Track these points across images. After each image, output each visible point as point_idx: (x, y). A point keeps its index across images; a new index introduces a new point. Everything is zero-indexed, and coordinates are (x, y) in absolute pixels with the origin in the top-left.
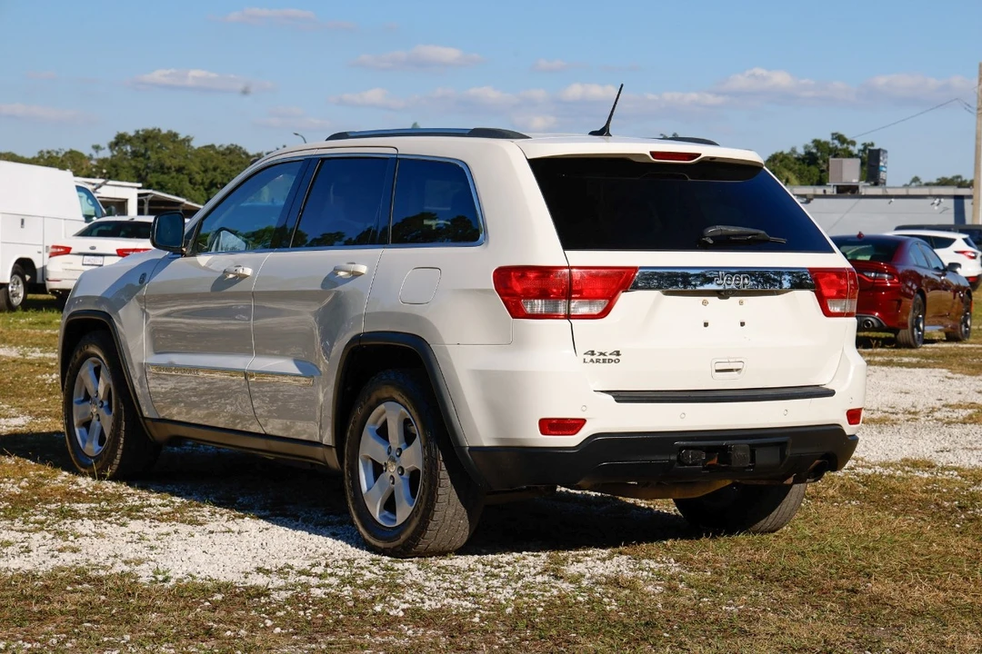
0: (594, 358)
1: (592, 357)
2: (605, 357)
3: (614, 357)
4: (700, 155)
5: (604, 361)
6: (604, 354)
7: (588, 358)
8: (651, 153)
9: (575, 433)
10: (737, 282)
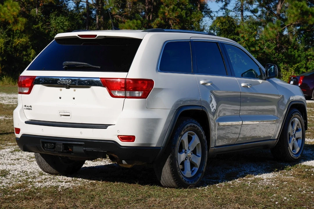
2: (28, 108)
3: (30, 108)
4: (97, 35)
7: (25, 107)
8: (78, 35)
9: (19, 133)
10: (66, 82)
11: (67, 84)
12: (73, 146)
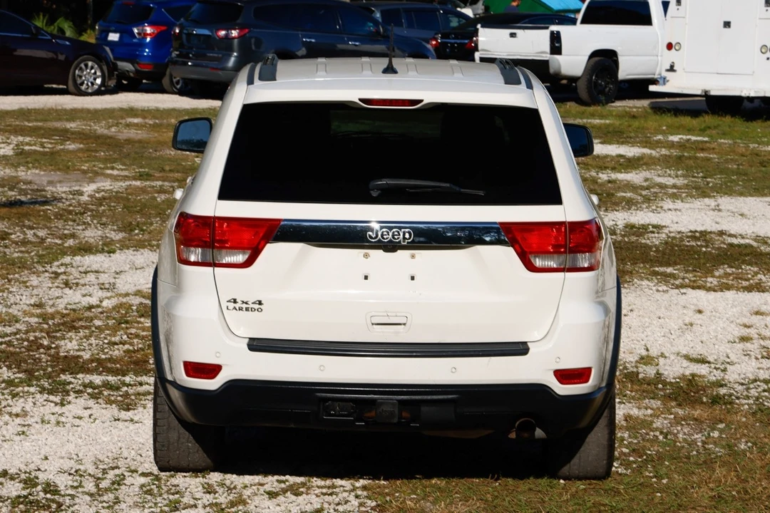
0: (237, 306)
1: (235, 305)
2: (247, 306)
3: (257, 306)
4: (422, 101)
5: (247, 309)
6: (246, 303)
7: (231, 305)
8: (360, 100)
9: (213, 377)
10: (396, 237)
11: (400, 242)
12: (420, 407)
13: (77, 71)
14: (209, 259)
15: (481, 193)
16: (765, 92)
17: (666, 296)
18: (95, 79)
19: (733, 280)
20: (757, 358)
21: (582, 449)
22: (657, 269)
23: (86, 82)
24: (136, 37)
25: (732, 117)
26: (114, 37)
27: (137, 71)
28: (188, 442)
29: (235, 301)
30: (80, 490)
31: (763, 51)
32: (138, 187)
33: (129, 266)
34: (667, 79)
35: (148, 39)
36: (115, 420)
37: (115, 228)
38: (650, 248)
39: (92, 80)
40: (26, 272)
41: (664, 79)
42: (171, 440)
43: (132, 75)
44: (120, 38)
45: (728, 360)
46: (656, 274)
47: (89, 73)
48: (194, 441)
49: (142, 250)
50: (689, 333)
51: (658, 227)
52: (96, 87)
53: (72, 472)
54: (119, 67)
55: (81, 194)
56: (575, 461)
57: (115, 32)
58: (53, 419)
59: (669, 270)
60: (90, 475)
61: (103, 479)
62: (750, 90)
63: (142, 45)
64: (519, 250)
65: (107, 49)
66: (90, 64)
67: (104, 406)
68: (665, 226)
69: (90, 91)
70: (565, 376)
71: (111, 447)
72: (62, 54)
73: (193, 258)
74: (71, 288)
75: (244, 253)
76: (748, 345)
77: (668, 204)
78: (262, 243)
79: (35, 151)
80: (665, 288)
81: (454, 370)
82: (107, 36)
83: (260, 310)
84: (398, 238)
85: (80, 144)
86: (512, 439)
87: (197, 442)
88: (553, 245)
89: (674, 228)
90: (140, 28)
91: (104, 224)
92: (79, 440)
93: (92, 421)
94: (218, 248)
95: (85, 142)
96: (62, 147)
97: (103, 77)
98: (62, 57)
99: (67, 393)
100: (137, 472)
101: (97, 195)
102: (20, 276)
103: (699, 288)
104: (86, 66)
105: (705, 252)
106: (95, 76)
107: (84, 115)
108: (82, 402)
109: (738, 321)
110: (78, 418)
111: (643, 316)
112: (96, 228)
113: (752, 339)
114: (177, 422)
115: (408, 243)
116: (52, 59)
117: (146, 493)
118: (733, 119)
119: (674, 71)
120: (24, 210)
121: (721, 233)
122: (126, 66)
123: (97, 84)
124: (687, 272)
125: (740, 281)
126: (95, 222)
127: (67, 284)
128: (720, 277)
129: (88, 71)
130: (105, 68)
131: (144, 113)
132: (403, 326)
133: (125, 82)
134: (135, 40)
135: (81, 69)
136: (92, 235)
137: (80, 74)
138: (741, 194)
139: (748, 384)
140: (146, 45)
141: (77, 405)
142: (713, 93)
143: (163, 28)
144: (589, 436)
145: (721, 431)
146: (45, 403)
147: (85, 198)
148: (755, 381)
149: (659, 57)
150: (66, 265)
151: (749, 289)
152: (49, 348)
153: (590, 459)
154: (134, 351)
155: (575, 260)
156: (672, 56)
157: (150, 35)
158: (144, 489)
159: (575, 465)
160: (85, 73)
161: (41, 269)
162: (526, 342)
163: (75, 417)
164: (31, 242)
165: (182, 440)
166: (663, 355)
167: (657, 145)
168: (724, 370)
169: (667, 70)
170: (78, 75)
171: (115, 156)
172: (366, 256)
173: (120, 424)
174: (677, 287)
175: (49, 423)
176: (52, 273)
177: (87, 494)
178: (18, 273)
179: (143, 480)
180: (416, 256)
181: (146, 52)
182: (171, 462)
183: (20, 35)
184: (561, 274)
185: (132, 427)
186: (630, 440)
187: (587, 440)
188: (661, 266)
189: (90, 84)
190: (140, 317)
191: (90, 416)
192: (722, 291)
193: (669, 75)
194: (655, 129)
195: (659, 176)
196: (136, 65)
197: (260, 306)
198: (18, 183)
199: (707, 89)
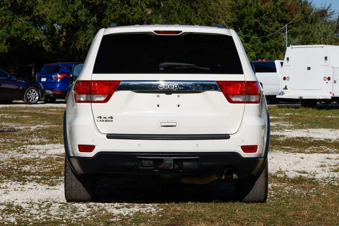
0: (102, 119)
1: (101, 119)
2: (106, 119)
3: (110, 119)
5: (106, 121)
6: (106, 118)
7: (99, 119)
8: (154, 31)
9: (91, 151)
10: (171, 87)
11: (173, 89)
12: (182, 162)
13: (28, 94)
14: (89, 99)
15: (208, 69)
16: (326, 97)
17: (287, 155)
18: (36, 97)
19: (316, 150)
20: (328, 172)
21: (254, 187)
22: (283, 147)
23: (31, 98)
24: (53, 79)
25: (312, 108)
26: (44, 80)
27: (54, 93)
28: (80, 186)
29: (101, 117)
30: (32, 208)
31: (325, 79)
32: (56, 127)
33: (52, 148)
34: (284, 92)
35: (59, 80)
36: (47, 189)
37: (45, 138)
38: (280, 141)
39: (34, 97)
40: (6, 149)
41: (283, 92)
42: (73, 186)
43: (51, 96)
44: (47, 80)
45: (315, 172)
46: (283, 149)
47: (33, 94)
48: (82, 186)
49: (57, 144)
50: (298, 164)
51: (283, 136)
52: (36, 100)
53: (29, 202)
54: (46, 93)
55: (30, 129)
56: (251, 193)
57: (44, 77)
58: (19, 189)
59: (288, 147)
60: (36, 203)
61: (42, 205)
62: (320, 96)
63: (56, 82)
64: (225, 93)
65: (41, 84)
66: (33, 90)
67: (42, 185)
68: (286, 136)
69: (33, 102)
70: (246, 149)
71: (46, 196)
72: (21, 86)
73: (82, 99)
74: (26, 154)
75: (104, 96)
76: (324, 168)
77: (286, 130)
78: (113, 91)
79: (9, 118)
80: (287, 152)
81: (197, 145)
82: (41, 79)
83: (112, 121)
84: (172, 88)
85: (29, 116)
86: (223, 179)
87: (84, 186)
88: (239, 91)
89: (290, 136)
90: (55, 75)
91: (40, 137)
92: (31, 195)
93: (37, 189)
94: (93, 94)
95: (31, 115)
96: (21, 117)
97: (39, 96)
98: (21, 88)
99: (26, 181)
100: (57, 202)
101: (37, 129)
102: (4, 151)
103: (302, 152)
104: (32, 91)
105: (304, 143)
106: (35, 96)
107: (31, 109)
108: (32, 184)
109: (319, 161)
110: (30, 189)
111: (278, 160)
112: (37, 138)
113: (326, 166)
114: (75, 177)
115: (176, 90)
116: (17, 89)
117: (62, 208)
118: (313, 109)
119: (287, 89)
120: (5, 133)
121: (310, 138)
122: (49, 92)
123: (36, 99)
124: (296, 148)
125: (319, 151)
126: (36, 137)
127: (24, 153)
128: (310, 149)
129: (33, 93)
130: (40, 92)
131: (57, 108)
132: (175, 127)
133: (49, 100)
134: (53, 81)
135: (29, 93)
136: (35, 140)
137: (29, 95)
138: (318, 128)
139: (324, 179)
140: (57, 83)
141: (29, 185)
142: (304, 98)
143: (66, 75)
144: (257, 181)
145: (314, 190)
146: (16, 184)
147: (32, 130)
148: (328, 178)
149: (280, 86)
150: (24, 148)
151: (324, 153)
152: (17, 169)
153: (257, 192)
154: (55, 170)
155: (249, 98)
156: (286, 83)
157: (59, 78)
158: (61, 207)
159: (251, 195)
160: (31, 94)
161: (13, 149)
162: (229, 134)
163: (29, 189)
164: (8, 142)
165: (77, 186)
166: (287, 171)
167: (281, 116)
168: (314, 175)
169: (284, 89)
170: (28, 95)
171: (46, 119)
172: (158, 96)
173: (49, 190)
174: (292, 152)
175: (17, 190)
176: (18, 150)
177: (35, 209)
178: (2, 150)
179: (60, 205)
180: (180, 96)
181: (58, 86)
182: (72, 197)
183: (3, 78)
184: (243, 104)
185: (54, 191)
186: (274, 193)
187: (256, 183)
188: (285, 146)
189: (33, 99)
190: (57, 161)
191: (36, 188)
192: (312, 153)
193: (285, 91)
194: (279, 111)
195: (282, 124)
196: (54, 92)
197: (112, 119)
198: (2, 126)
199: (301, 96)
